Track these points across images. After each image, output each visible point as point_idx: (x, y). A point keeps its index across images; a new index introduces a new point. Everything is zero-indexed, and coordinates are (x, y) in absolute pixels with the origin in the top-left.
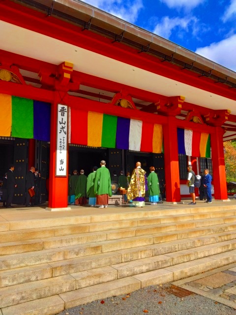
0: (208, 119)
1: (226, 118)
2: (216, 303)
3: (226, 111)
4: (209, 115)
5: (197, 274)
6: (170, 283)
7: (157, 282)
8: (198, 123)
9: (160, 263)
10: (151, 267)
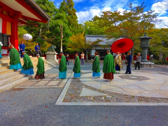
0: (10, 14)
1: (20, 16)
2: (34, 88)
3: (20, 13)
4: (11, 12)
5: (21, 84)
6: (12, 88)
7: (7, 89)
8: (6, 15)
9: (6, 82)
10: (2, 84)
